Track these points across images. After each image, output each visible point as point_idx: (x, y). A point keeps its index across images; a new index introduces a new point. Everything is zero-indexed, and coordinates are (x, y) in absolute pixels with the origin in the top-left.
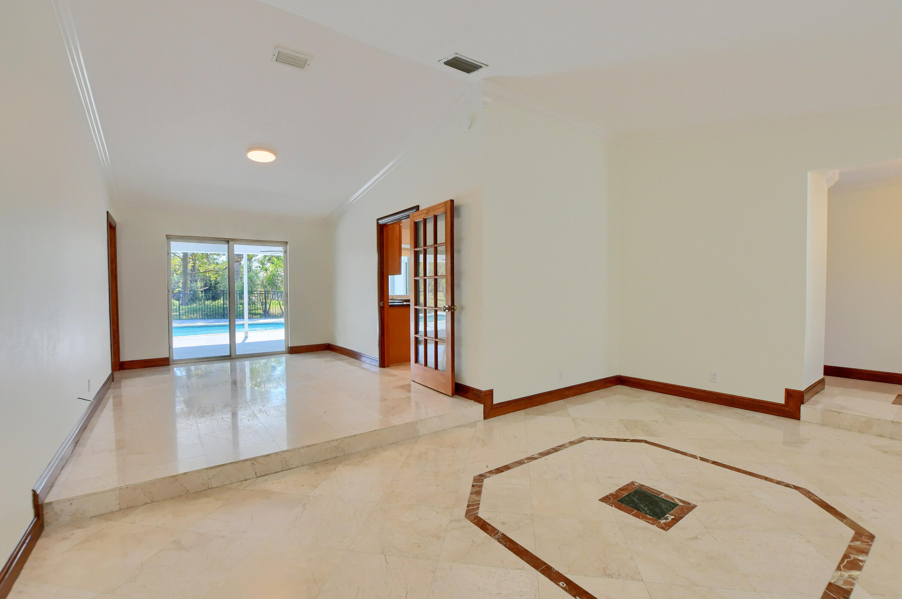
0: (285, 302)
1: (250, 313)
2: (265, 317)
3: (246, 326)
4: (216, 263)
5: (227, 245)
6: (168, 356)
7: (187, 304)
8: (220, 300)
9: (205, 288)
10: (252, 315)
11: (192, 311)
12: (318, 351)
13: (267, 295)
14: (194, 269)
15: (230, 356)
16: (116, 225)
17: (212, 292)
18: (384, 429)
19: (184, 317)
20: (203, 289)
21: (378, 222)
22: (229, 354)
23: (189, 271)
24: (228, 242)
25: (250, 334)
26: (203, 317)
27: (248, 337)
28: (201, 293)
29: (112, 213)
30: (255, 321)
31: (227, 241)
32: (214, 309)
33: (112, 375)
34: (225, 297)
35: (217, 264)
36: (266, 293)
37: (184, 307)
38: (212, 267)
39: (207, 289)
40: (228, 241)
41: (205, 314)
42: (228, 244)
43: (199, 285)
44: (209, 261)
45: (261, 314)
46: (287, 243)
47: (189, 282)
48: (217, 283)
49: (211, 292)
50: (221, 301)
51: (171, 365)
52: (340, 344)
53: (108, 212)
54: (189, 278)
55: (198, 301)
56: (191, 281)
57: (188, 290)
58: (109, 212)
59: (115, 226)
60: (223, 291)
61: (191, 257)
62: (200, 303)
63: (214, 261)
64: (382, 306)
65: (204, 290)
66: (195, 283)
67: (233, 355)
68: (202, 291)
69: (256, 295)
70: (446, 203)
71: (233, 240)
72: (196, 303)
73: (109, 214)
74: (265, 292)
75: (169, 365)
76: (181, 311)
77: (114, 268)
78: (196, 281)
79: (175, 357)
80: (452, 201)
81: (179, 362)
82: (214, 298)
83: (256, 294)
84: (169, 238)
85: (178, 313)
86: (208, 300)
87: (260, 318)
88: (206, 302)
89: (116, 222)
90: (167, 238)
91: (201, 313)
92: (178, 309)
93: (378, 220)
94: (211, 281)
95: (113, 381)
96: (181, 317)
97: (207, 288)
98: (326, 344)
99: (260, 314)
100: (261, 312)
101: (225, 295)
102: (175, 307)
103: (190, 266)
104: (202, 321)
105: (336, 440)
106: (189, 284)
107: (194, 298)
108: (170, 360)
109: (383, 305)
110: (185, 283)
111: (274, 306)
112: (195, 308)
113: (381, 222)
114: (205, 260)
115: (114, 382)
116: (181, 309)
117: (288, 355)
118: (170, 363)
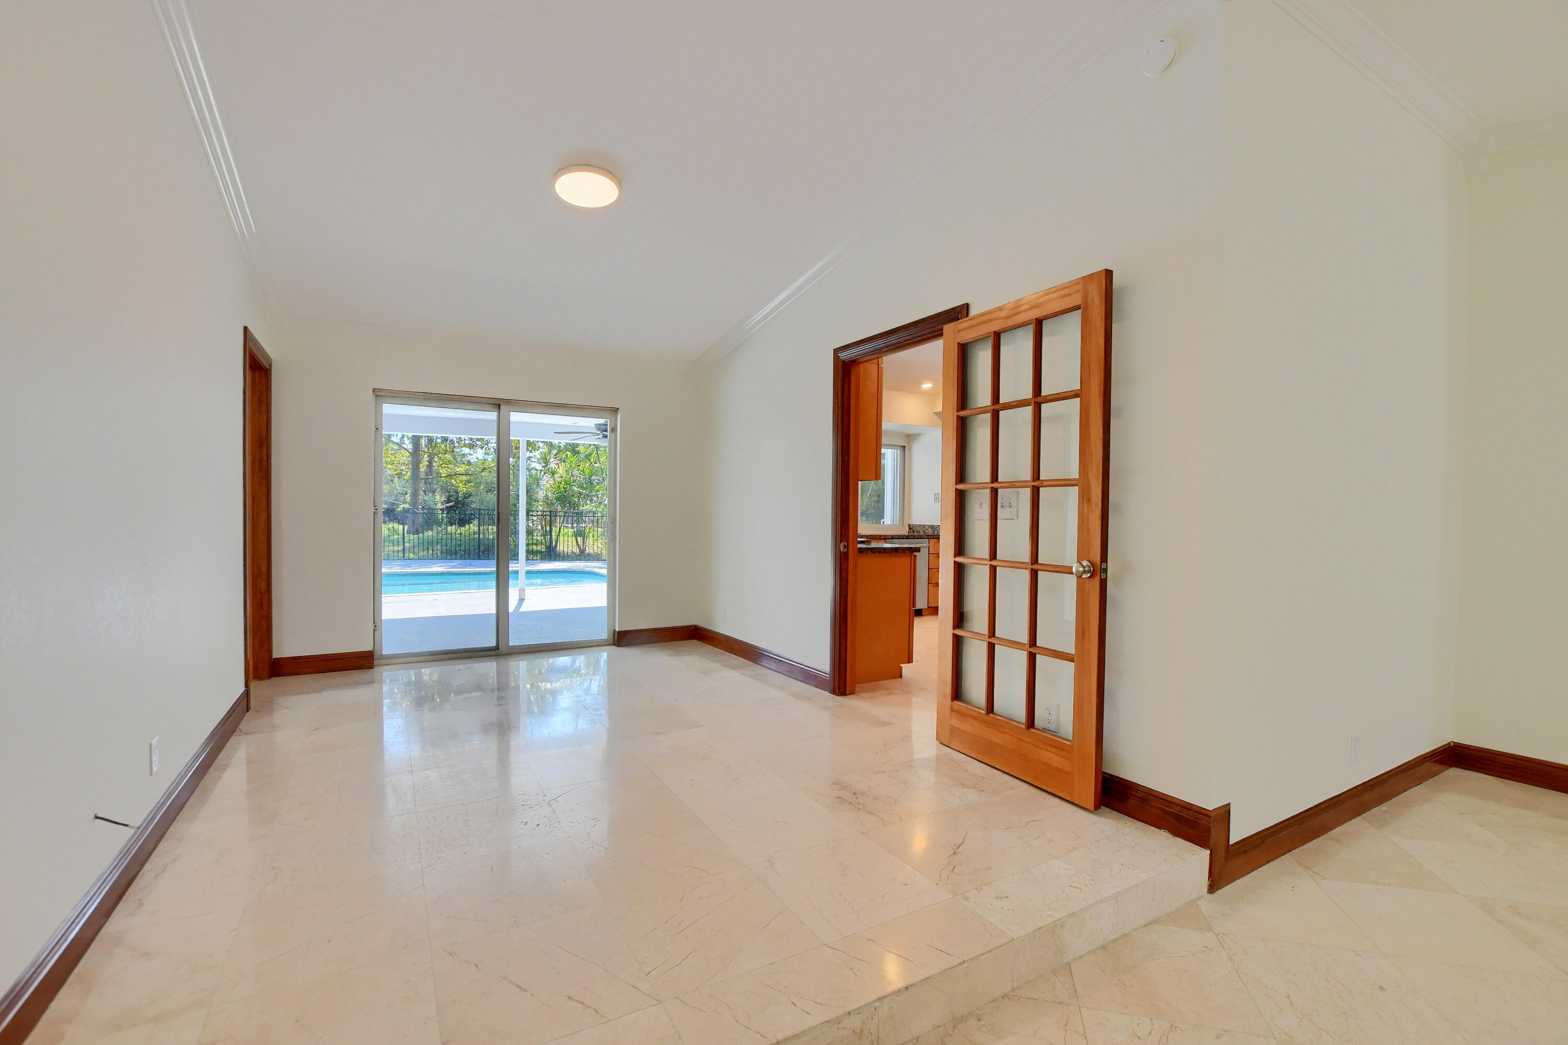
0: (609, 535)
1: (528, 552)
2: (550, 558)
3: (522, 575)
4: (466, 462)
5: (496, 413)
6: (369, 648)
7: (417, 532)
8: (471, 525)
9: (448, 505)
10: (530, 553)
11: (426, 544)
12: (674, 640)
13: (553, 518)
14: (430, 471)
15: (497, 648)
16: (270, 366)
17: (459, 512)
18: (983, 954)
19: (412, 555)
20: (444, 506)
21: (839, 357)
22: (494, 644)
23: (422, 475)
24: (498, 407)
25: (529, 592)
26: (444, 555)
27: (524, 600)
28: (440, 512)
29: (254, 330)
30: (533, 565)
31: (496, 405)
32: (462, 542)
33: (247, 694)
34: (481, 520)
35: (469, 463)
36: (553, 514)
37: (412, 537)
38: (461, 469)
39: (451, 507)
40: (499, 405)
41: (447, 550)
42: (498, 409)
43: (439, 500)
44: (455, 458)
45: (543, 552)
46: (616, 411)
47: (422, 493)
48: (468, 495)
49: (457, 512)
50: (473, 527)
51: (378, 665)
52: (724, 628)
53: (246, 329)
54: (422, 485)
55: (436, 526)
56: (425, 492)
57: (420, 507)
58: (250, 328)
59: (268, 367)
60: (479, 510)
61: (426, 450)
62: (439, 529)
63: (463, 459)
64: (844, 552)
65: (447, 507)
66: (431, 494)
67: (502, 647)
68: (442, 510)
69: (535, 518)
70: (1090, 278)
71: (508, 402)
72: (431, 529)
73: (248, 333)
74: (551, 514)
75: (373, 668)
76: (407, 545)
77: (265, 458)
78: (434, 492)
79: (387, 649)
80: (1109, 274)
81: (393, 661)
82: (462, 522)
83: (535, 516)
84: (380, 395)
85: (401, 548)
86: (451, 525)
87: (541, 559)
88: (449, 528)
89: (272, 358)
90: (376, 395)
91: (440, 547)
92: (401, 540)
93: (836, 351)
94: (457, 492)
95: (248, 711)
96: (407, 555)
97: (451, 504)
98: (691, 626)
99: (541, 552)
100: (543, 548)
101: (482, 516)
102: (396, 537)
103: (423, 468)
104: (441, 563)
105: (858, 1011)
106: (422, 497)
107: (430, 520)
108: (376, 655)
109: (846, 550)
110: (415, 495)
111: (566, 538)
112: (430, 538)
113: (844, 355)
114: (448, 456)
115: (250, 711)
116: (406, 540)
117: (614, 649)
118: (376, 662)
